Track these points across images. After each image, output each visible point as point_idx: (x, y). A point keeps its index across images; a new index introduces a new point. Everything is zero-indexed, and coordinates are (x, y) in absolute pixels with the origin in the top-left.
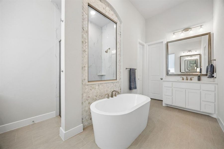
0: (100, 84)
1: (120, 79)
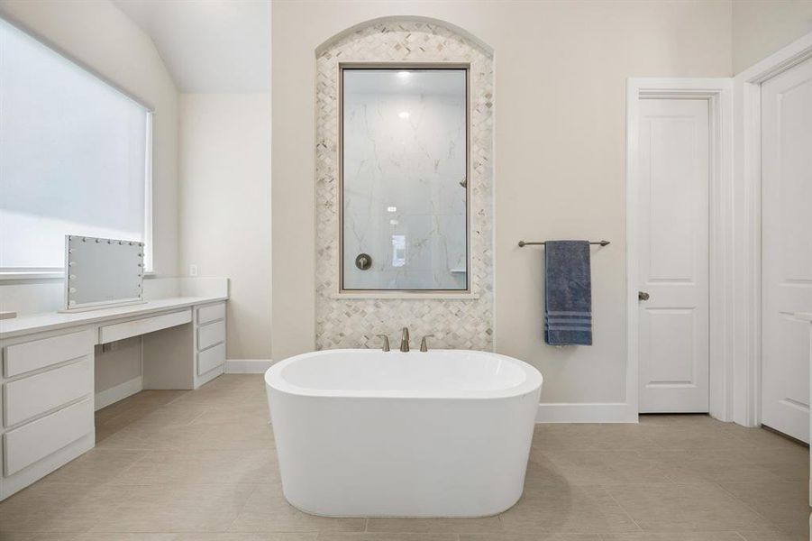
0: (382, 300)
1: (485, 289)
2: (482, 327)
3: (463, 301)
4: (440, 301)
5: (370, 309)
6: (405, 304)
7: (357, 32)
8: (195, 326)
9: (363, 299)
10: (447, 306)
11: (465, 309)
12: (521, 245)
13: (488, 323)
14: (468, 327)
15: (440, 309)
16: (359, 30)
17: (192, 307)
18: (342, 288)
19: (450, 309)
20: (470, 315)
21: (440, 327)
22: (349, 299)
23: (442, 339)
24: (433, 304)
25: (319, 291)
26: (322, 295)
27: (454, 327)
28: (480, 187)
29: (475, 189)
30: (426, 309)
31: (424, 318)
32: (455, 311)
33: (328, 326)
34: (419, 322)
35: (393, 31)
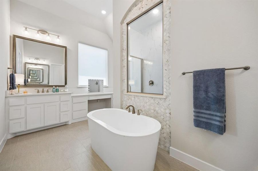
0: (136, 96)
1: (169, 94)
2: (168, 111)
3: (160, 99)
4: (152, 98)
5: (133, 99)
6: (142, 98)
7: (130, 11)
8: (112, 99)
9: (131, 95)
10: (154, 100)
11: (161, 102)
12: (184, 74)
13: (170, 110)
14: (162, 110)
15: (152, 101)
16: (130, 10)
17: (111, 94)
18: (128, 92)
19: (156, 101)
20: (163, 105)
21: (152, 108)
22: (128, 95)
23: (153, 113)
24: (150, 99)
25: (122, 92)
26: (123, 93)
27: (157, 109)
28: (166, 50)
29: (165, 51)
30: (148, 101)
31: (147, 103)
32: (157, 103)
33: (124, 102)
34: (146, 105)
35: (138, 4)
